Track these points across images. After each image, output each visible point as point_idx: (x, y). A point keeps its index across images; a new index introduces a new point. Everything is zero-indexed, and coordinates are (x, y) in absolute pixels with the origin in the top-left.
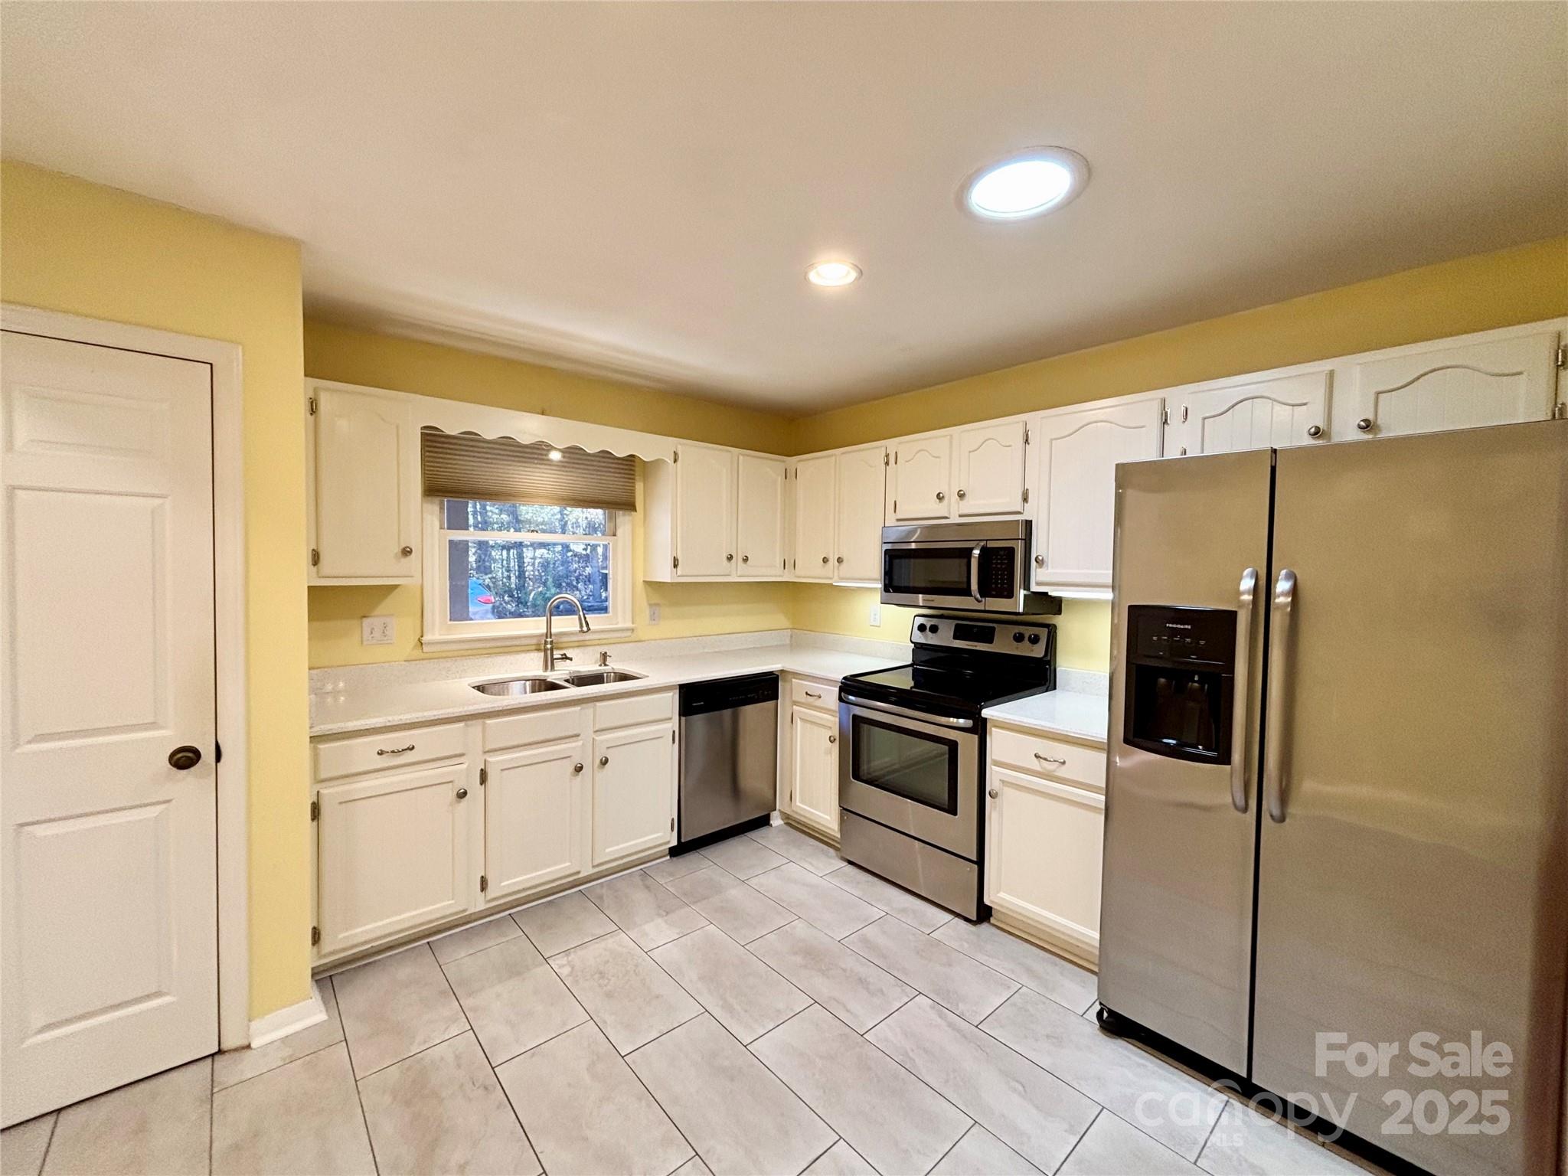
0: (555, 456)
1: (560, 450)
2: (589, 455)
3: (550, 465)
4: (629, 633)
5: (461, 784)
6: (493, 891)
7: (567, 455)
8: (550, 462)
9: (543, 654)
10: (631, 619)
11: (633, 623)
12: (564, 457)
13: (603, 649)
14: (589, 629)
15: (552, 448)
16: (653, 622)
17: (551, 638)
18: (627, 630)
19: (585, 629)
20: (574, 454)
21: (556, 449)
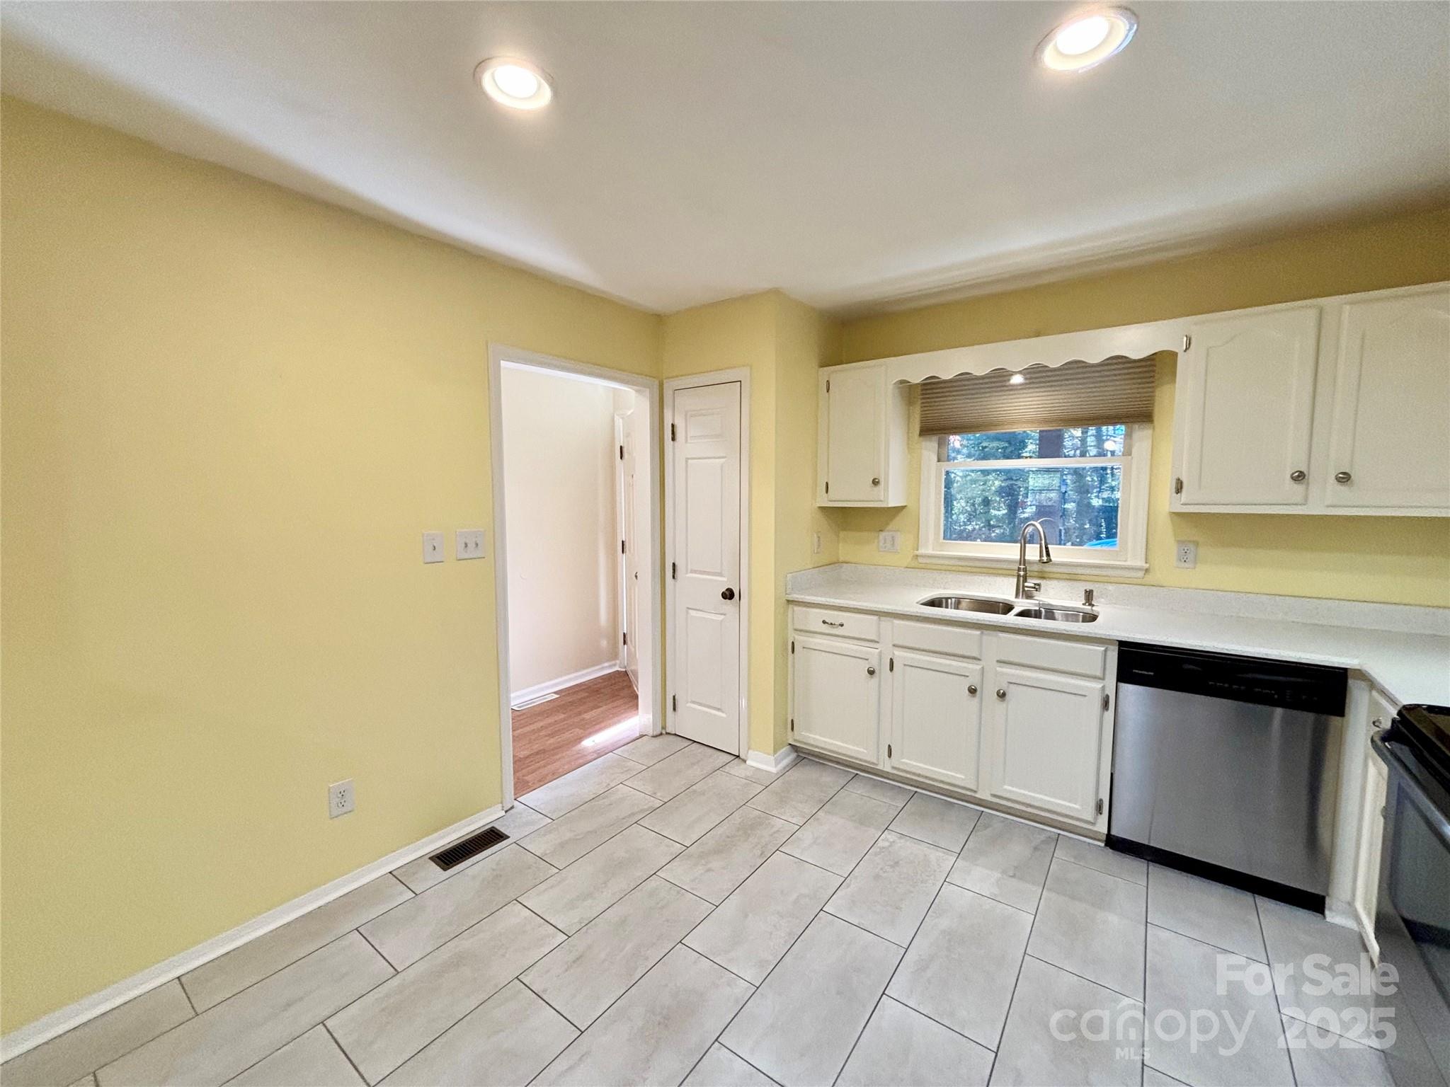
0: (1017, 379)
1: (1020, 372)
2: (1055, 370)
3: (1011, 390)
4: (1141, 574)
5: (874, 663)
6: (895, 761)
7: (1028, 376)
8: (1014, 388)
9: (1016, 580)
10: (1143, 556)
11: (1146, 563)
12: (1026, 379)
13: (1089, 587)
14: (1049, 560)
15: (1012, 374)
16: (1183, 564)
17: (1024, 565)
18: (1140, 569)
19: (1045, 558)
20: (1038, 376)
21: (1016, 373)
